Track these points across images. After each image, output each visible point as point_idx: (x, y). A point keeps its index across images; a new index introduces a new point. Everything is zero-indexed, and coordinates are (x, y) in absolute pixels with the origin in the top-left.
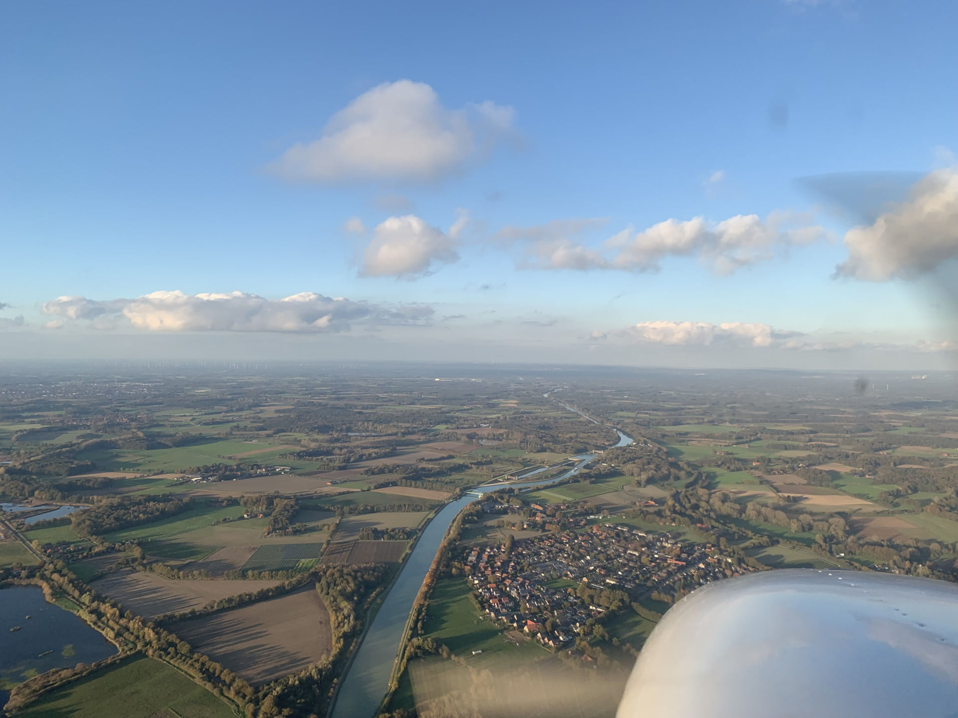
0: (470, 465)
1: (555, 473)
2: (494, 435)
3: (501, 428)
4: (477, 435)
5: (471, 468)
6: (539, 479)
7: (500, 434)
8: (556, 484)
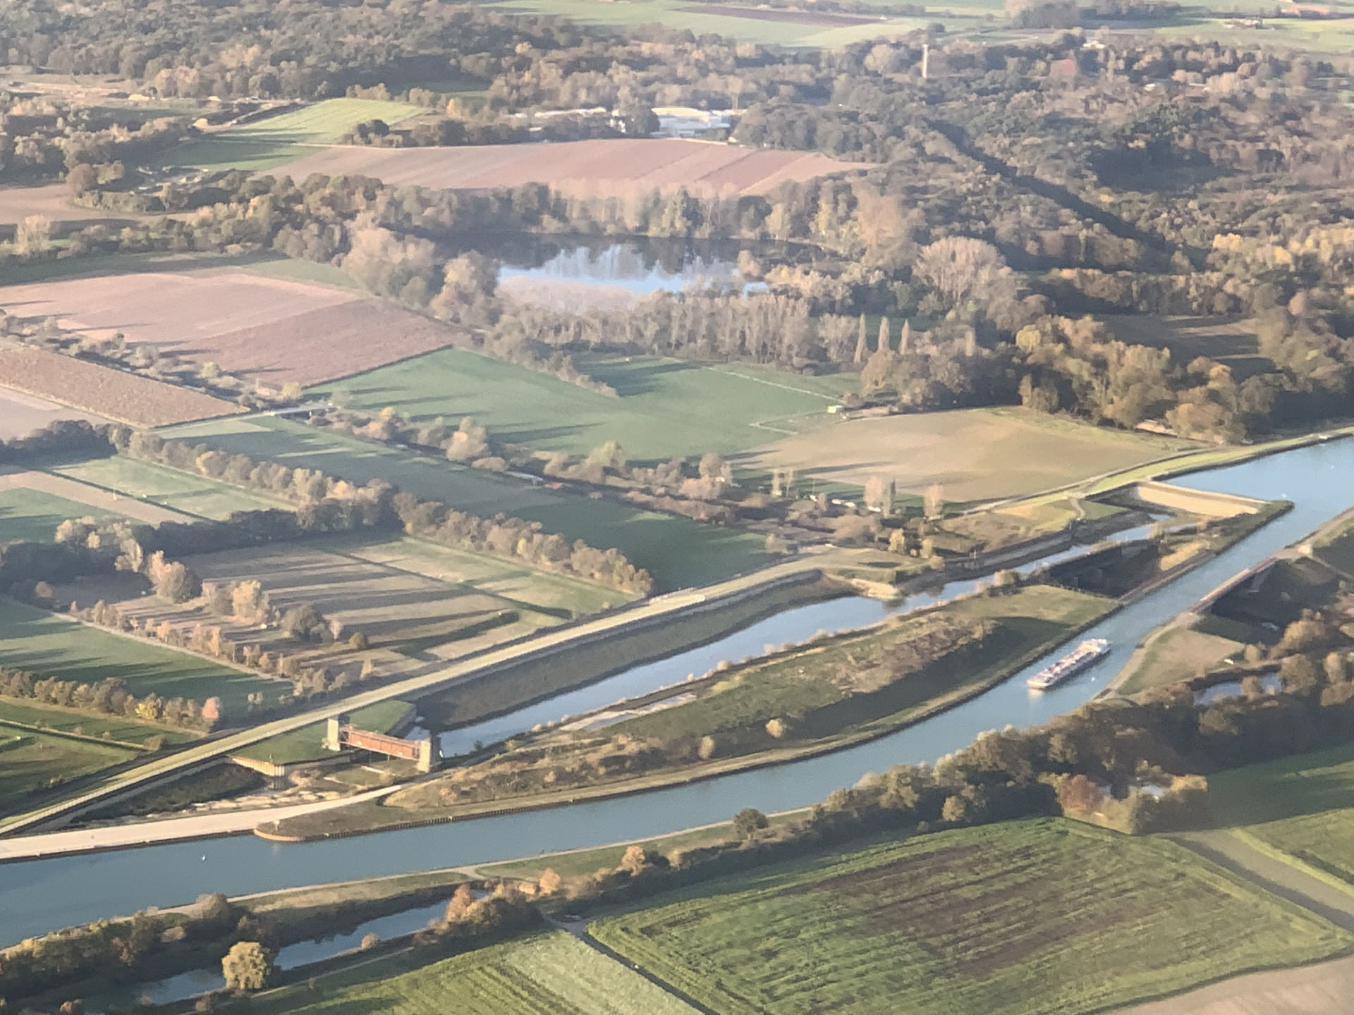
0: (133, 554)
1: (869, 682)
2: (693, 212)
3: (810, 144)
4: (559, 211)
5: (139, 584)
6: (647, 761)
7: (746, 202)
8: (780, 834)
